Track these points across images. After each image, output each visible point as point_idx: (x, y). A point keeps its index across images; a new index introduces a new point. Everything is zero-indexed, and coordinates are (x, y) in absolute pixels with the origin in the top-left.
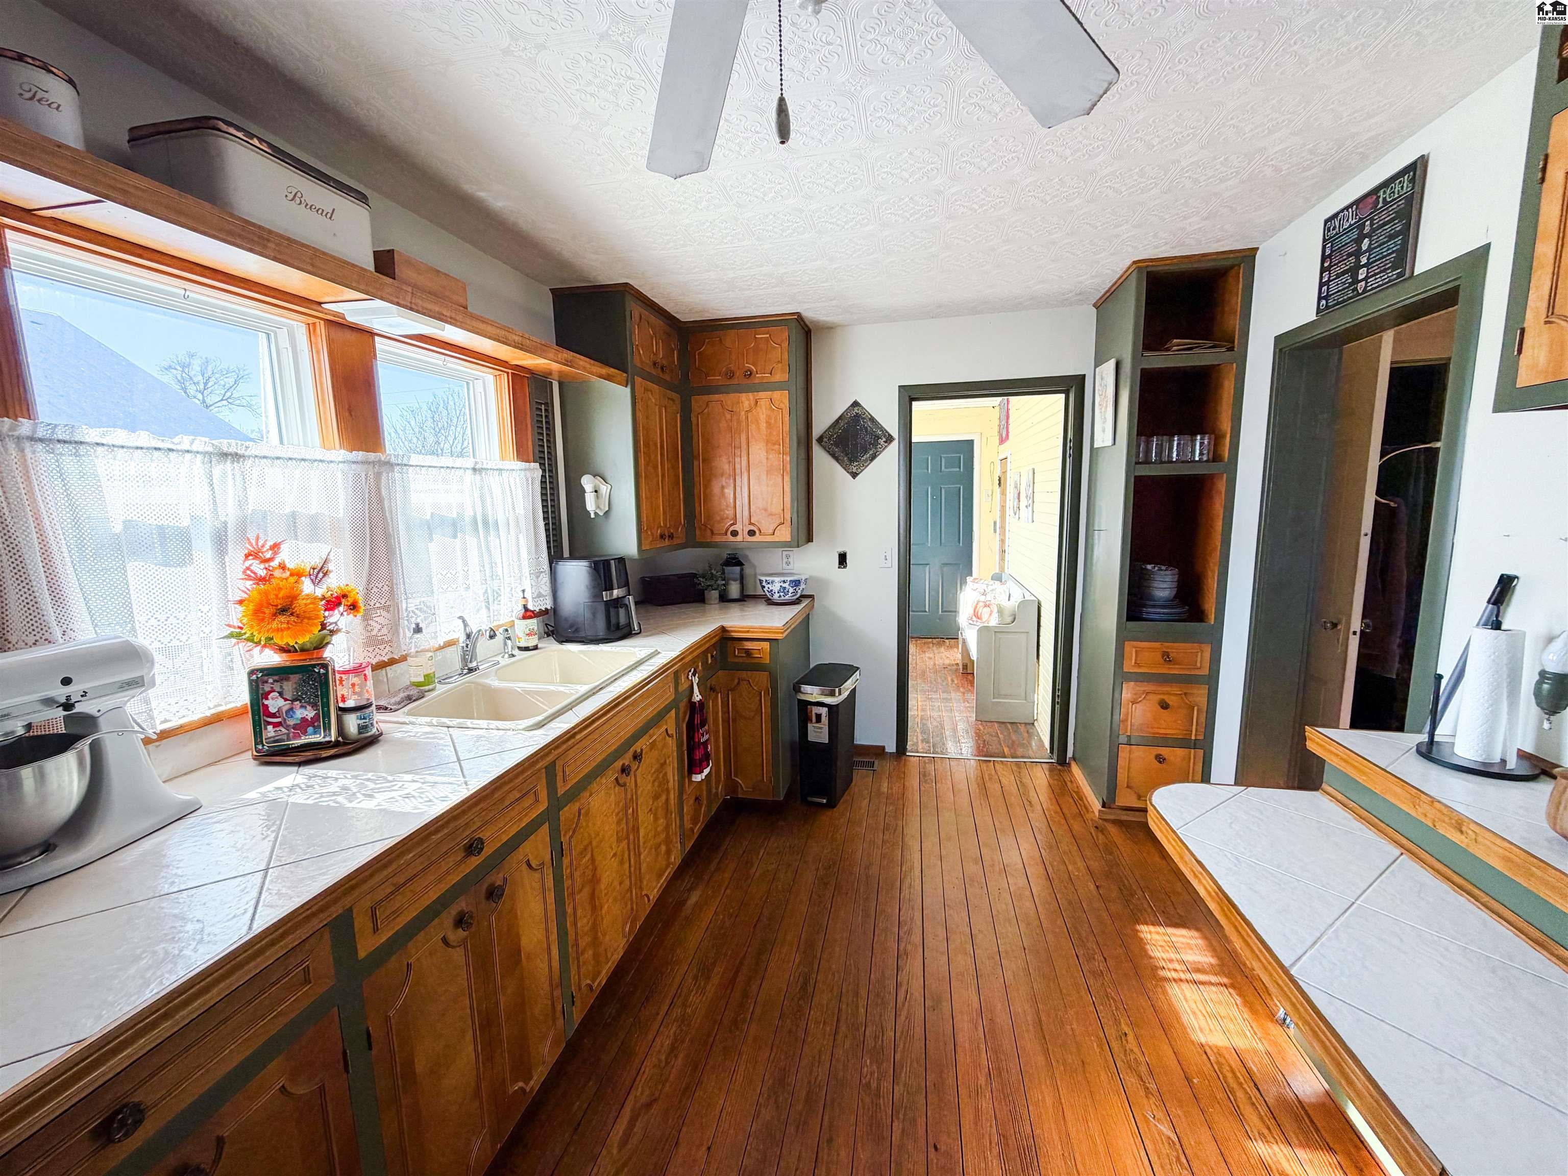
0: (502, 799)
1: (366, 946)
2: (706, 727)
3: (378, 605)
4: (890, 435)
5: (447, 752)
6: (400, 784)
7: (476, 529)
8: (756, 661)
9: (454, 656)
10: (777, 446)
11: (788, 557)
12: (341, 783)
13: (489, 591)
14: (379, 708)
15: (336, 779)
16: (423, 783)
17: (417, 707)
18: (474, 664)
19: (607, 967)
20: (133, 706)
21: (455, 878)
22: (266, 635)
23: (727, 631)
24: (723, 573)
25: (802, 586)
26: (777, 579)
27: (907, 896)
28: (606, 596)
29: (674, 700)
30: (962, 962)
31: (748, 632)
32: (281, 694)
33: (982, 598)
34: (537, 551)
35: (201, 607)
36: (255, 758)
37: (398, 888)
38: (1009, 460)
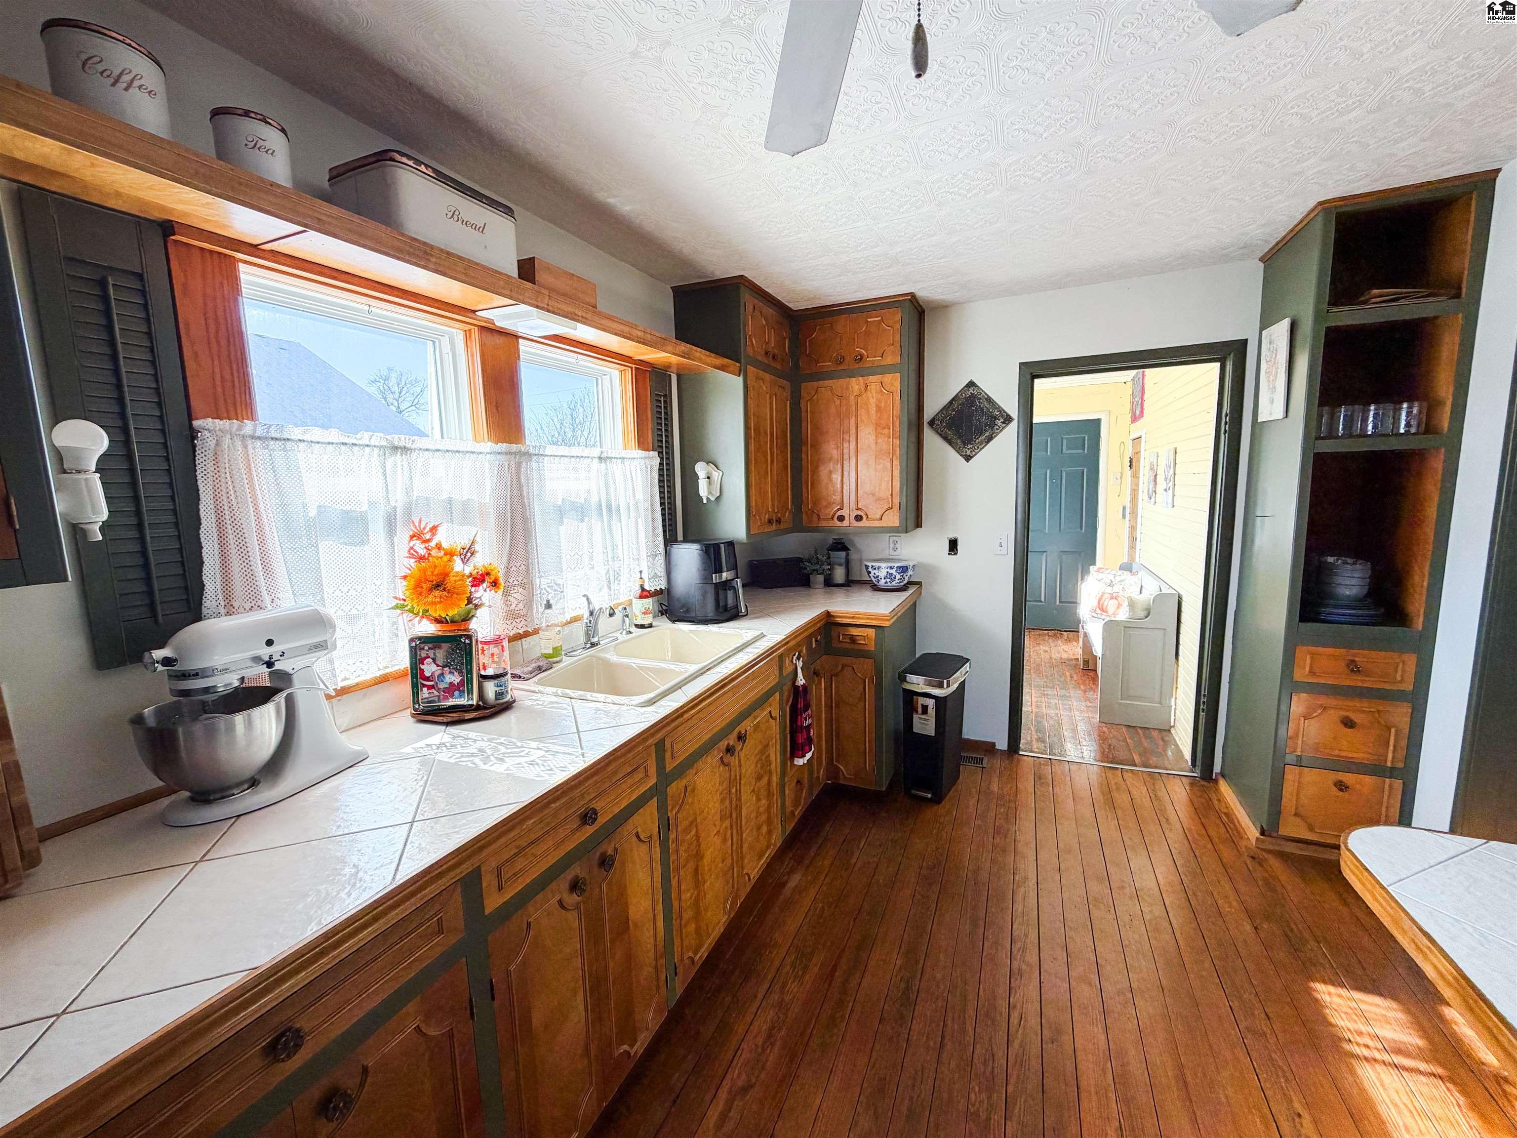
0: (615, 773)
1: (493, 902)
2: (809, 711)
3: (516, 582)
4: (1008, 415)
5: (568, 723)
6: (527, 750)
7: (601, 514)
8: (861, 647)
9: (579, 630)
10: (886, 431)
11: (895, 542)
12: (479, 744)
13: (611, 572)
14: (514, 676)
15: (475, 741)
16: (546, 751)
17: (547, 676)
18: (595, 640)
19: (709, 941)
20: (320, 664)
21: (570, 846)
22: (423, 607)
23: (833, 616)
24: (829, 558)
25: (910, 572)
26: (883, 565)
27: (1020, 909)
28: (715, 578)
29: (778, 683)
30: (1085, 993)
31: (853, 618)
32: (434, 660)
33: (1109, 590)
34: (654, 535)
35: (375, 581)
36: (413, 716)
37: (521, 850)
38: (1143, 439)
